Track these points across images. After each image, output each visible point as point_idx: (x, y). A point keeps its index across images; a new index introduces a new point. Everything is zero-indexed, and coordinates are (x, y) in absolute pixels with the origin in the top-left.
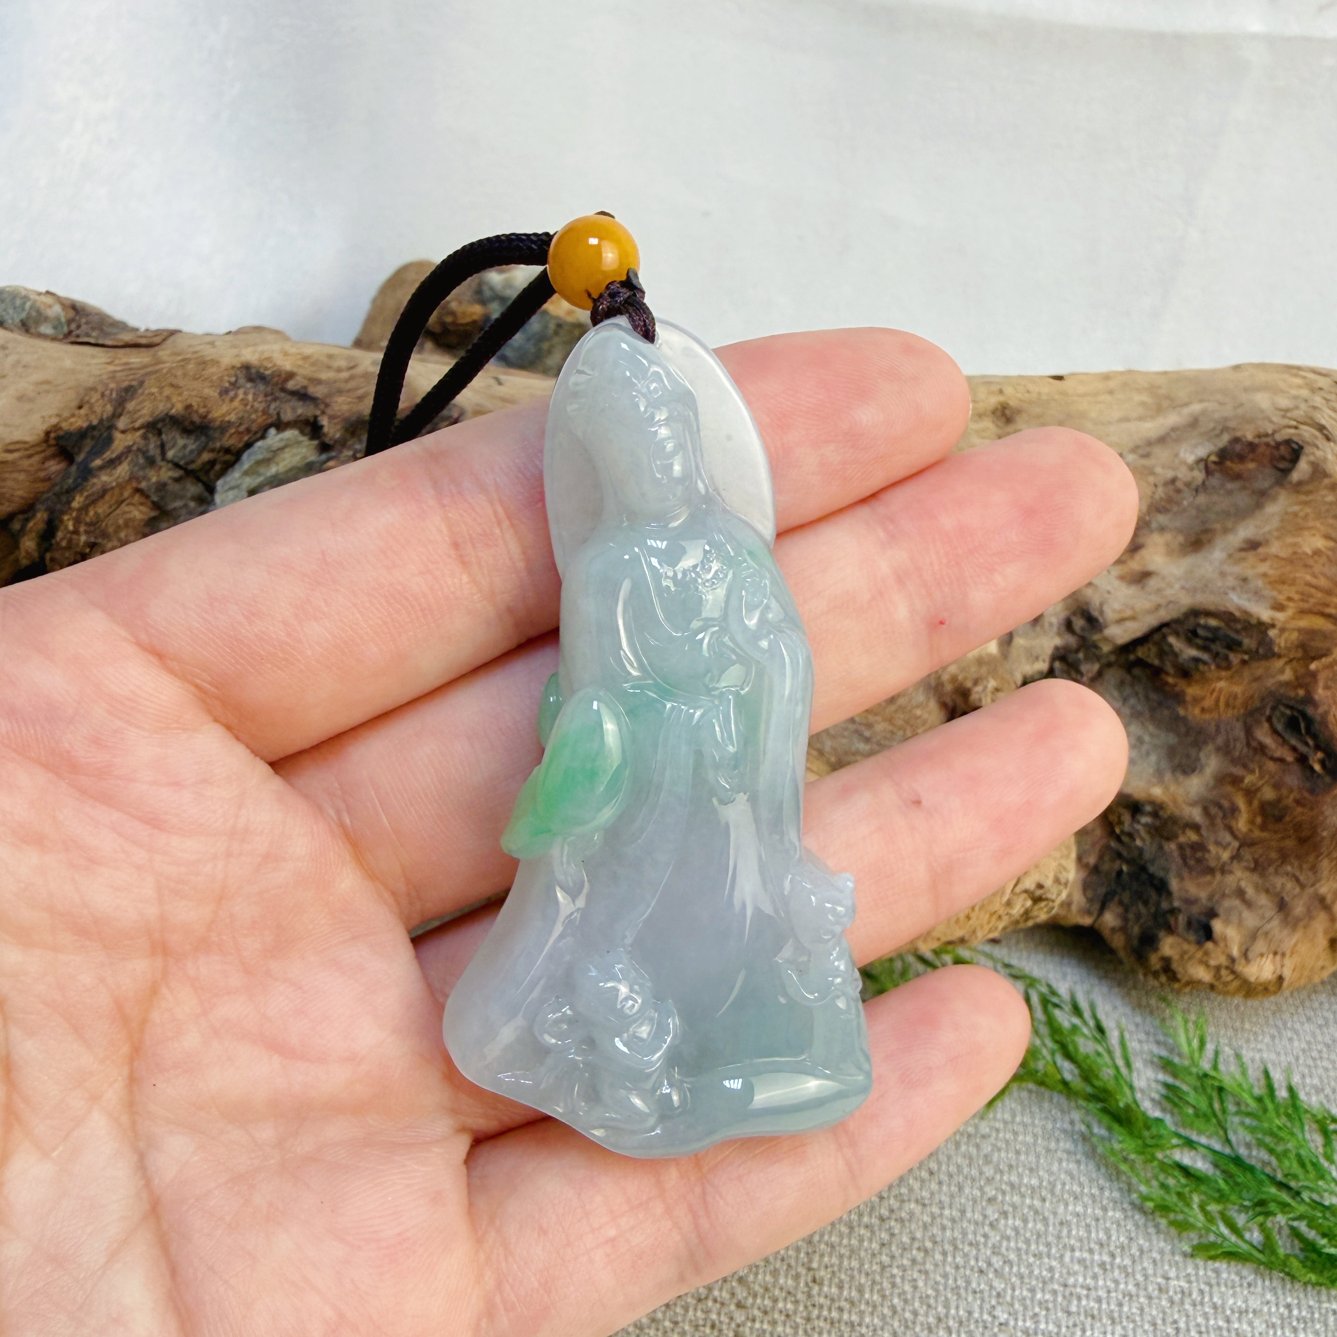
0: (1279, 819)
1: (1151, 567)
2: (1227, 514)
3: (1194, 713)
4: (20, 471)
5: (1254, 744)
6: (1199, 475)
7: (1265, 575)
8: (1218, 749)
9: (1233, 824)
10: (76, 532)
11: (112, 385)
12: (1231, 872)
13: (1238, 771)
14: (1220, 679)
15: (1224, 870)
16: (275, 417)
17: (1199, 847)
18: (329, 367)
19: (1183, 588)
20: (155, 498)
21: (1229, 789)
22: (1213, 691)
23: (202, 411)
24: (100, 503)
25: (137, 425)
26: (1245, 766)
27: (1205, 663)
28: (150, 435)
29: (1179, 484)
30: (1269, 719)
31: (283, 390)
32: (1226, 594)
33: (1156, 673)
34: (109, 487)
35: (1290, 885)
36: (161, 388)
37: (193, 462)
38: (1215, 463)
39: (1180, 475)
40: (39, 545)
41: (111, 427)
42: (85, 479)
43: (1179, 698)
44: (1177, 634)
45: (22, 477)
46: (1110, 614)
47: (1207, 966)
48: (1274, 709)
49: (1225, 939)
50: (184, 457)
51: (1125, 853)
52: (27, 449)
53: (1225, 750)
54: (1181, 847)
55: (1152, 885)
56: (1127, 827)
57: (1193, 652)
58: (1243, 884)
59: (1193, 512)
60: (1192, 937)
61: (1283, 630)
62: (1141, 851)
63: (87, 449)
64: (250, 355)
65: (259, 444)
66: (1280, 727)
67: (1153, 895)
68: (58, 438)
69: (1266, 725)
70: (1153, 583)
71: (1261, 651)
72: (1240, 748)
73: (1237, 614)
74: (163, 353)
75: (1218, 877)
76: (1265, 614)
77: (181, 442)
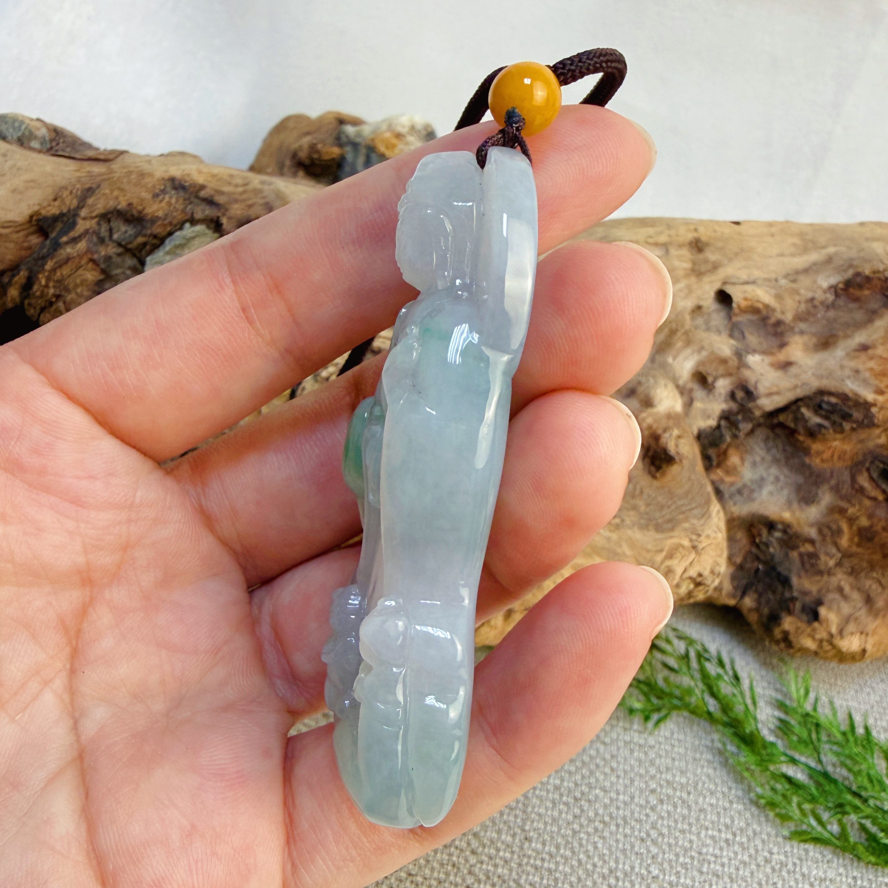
0: (870, 539)
1: (793, 359)
2: (847, 325)
3: (816, 462)
4: (10, 242)
5: (857, 486)
6: (830, 297)
7: (871, 369)
8: (831, 489)
9: (838, 540)
10: (47, 286)
11: (78, 186)
12: (834, 574)
13: (844, 504)
14: (835, 440)
15: (830, 573)
16: (190, 214)
17: (814, 556)
18: (229, 184)
19: (814, 374)
20: (103, 266)
21: (837, 516)
22: (830, 447)
23: (140, 208)
24: (64, 267)
25: (94, 214)
26: (849, 501)
27: (825, 427)
28: (102, 222)
29: (816, 303)
30: (868, 470)
31: (197, 197)
32: (843, 380)
33: (792, 433)
34: (71, 256)
35: (874, 586)
36: (112, 191)
37: (130, 243)
38: (842, 289)
39: (817, 296)
40: (21, 294)
41: (76, 215)
42: (55, 250)
43: (807, 451)
44: (808, 407)
45: (11, 245)
46: (762, 389)
47: (814, 639)
48: (872, 462)
49: (827, 620)
50: (124, 239)
51: (762, 557)
52: (16, 227)
53: (836, 490)
54: (801, 555)
55: (779, 581)
56: (764, 538)
57: (817, 420)
58: (842, 583)
59: (824, 322)
60: (805, 617)
61: (881, 408)
62: (773, 556)
63: (57, 229)
64: (175, 171)
65: (178, 233)
66: (875, 475)
67: (780, 588)
68: (38, 220)
69: (866, 474)
70: (793, 370)
71: (866, 421)
72: (846, 489)
73: (850, 395)
74: (115, 166)
75: (825, 578)
76: (870, 397)
77: (123, 228)
